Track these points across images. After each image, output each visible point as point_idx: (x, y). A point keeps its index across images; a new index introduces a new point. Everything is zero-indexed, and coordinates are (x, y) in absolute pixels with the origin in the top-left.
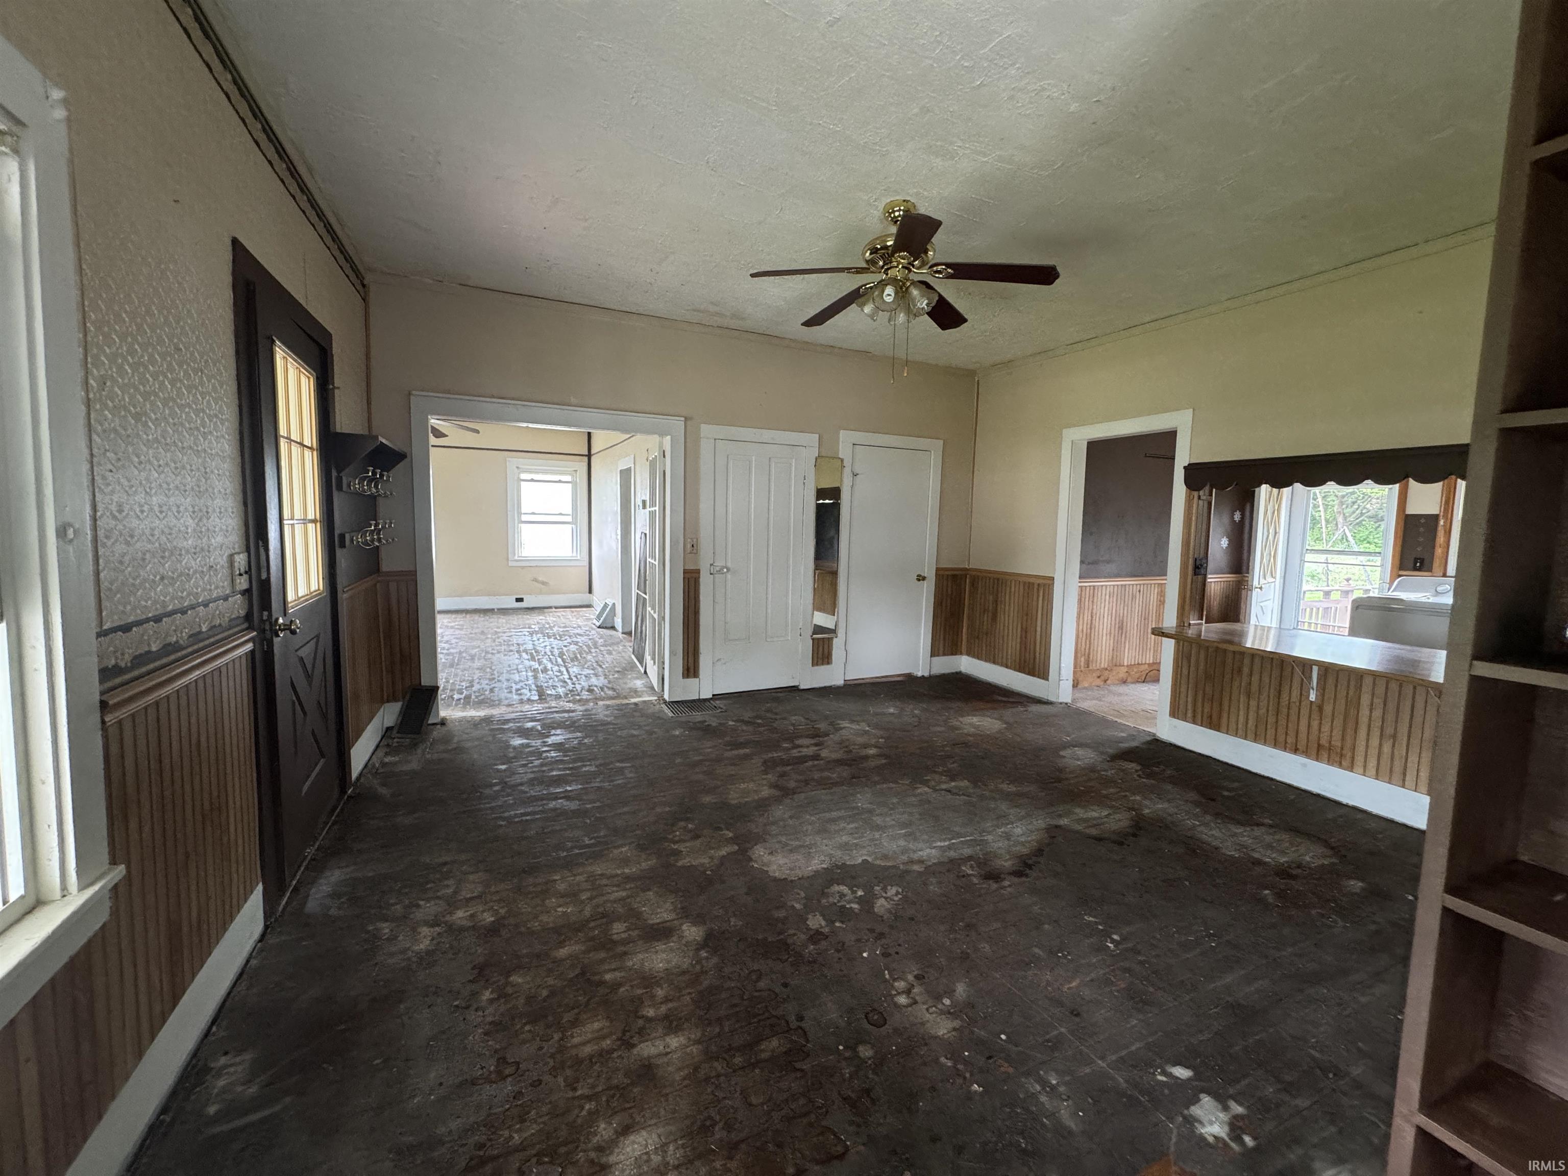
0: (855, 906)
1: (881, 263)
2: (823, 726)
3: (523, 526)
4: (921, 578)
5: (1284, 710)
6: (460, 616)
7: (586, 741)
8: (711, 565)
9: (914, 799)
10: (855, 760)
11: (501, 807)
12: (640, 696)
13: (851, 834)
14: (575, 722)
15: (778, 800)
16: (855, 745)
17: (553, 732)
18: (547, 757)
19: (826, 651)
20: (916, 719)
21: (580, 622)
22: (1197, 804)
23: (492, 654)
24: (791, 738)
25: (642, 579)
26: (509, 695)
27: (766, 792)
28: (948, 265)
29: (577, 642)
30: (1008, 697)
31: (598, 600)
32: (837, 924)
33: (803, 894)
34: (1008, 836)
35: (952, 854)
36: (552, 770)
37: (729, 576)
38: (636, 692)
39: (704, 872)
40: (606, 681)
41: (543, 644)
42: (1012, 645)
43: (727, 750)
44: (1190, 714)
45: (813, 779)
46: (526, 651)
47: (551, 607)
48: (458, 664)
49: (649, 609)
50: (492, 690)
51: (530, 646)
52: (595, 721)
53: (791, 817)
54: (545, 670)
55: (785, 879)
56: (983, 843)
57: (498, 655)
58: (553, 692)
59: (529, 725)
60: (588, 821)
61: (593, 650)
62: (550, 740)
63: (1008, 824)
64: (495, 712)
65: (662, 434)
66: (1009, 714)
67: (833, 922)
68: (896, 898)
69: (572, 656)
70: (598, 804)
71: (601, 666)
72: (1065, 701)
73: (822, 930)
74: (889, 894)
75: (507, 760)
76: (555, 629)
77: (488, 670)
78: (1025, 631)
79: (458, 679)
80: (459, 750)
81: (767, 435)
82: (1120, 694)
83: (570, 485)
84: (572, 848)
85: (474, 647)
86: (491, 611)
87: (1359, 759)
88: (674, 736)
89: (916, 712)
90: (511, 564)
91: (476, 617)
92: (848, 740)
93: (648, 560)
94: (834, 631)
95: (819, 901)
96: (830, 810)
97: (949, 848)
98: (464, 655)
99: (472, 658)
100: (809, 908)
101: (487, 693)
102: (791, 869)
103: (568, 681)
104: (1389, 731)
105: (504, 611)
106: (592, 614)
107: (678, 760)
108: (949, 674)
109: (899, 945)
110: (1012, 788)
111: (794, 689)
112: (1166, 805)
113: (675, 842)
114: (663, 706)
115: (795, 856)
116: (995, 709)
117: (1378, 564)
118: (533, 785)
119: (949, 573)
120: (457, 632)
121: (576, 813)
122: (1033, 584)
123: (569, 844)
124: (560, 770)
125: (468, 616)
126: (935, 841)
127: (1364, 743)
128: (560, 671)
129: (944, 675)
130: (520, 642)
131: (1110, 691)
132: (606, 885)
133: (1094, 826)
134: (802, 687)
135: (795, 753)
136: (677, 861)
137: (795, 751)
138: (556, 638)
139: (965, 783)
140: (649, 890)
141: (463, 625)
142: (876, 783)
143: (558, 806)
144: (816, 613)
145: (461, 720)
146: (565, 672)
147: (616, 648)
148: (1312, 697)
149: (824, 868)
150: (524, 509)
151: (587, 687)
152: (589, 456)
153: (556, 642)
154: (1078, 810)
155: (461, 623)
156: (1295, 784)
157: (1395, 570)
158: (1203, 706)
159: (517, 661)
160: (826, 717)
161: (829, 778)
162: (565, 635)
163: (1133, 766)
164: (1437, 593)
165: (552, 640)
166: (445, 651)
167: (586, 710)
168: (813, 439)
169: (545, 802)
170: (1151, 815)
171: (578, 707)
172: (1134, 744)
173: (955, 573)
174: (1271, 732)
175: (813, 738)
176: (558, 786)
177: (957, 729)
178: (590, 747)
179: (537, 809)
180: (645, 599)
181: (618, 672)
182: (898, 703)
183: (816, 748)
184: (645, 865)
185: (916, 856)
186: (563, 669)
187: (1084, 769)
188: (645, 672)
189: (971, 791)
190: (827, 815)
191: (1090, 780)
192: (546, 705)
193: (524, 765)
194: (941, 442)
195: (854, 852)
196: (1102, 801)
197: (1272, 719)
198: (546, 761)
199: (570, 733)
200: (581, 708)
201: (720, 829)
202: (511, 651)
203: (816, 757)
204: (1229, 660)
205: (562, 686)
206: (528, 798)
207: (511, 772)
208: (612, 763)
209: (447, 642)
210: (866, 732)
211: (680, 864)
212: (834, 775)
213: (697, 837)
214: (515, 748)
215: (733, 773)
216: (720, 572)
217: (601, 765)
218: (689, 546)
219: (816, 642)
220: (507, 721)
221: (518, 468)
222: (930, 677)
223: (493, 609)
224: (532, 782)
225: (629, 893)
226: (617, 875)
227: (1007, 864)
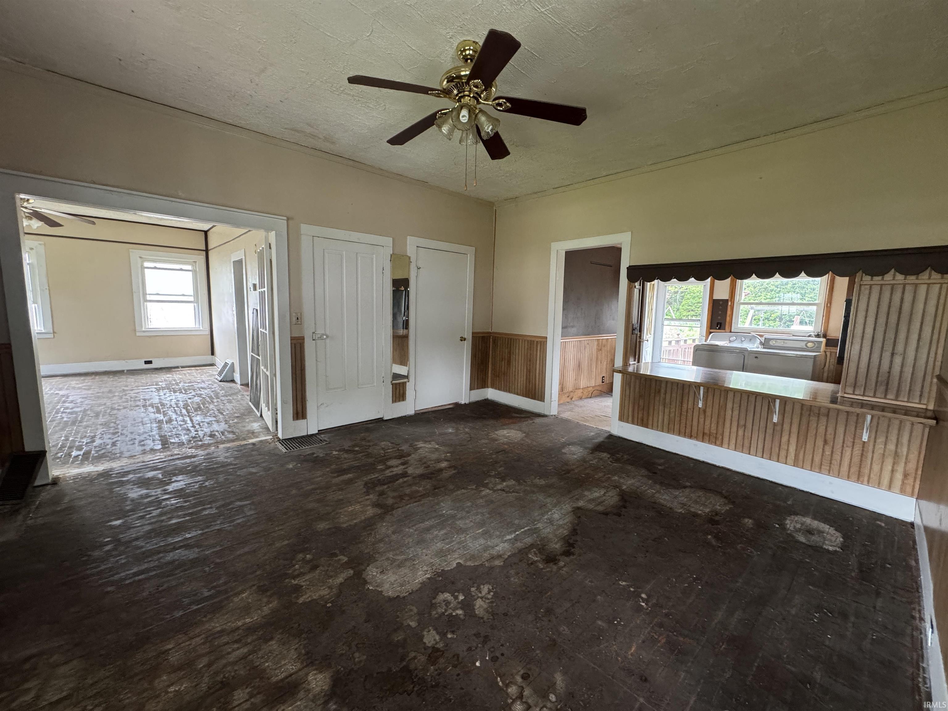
0: (460, 612)
1: (455, 92)
2: (405, 447)
3: (149, 304)
4: (463, 339)
5: (684, 413)
6: (89, 378)
7: (207, 484)
8: (314, 333)
9: (481, 500)
10: (434, 474)
11: (111, 569)
12: (257, 437)
13: (443, 540)
14: (197, 466)
15: (381, 517)
16: (430, 461)
17: (174, 479)
18: (167, 505)
19: (402, 392)
20: (467, 435)
21: (204, 378)
22: (649, 478)
23: (118, 410)
24: (384, 460)
25: (256, 345)
26: (131, 447)
27: (370, 512)
28: (509, 99)
29: (201, 394)
30: (521, 414)
31: (220, 360)
32: (449, 636)
33: (415, 610)
34: (551, 522)
35: (519, 545)
36: (170, 518)
37: (328, 341)
38: (253, 433)
39: (325, 606)
40: (227, 426)
41: (170, 398)
42: (521, 380)
43: (335, 477)
44: (630, 419)
45: (406, 494)
46: (152, 405)
47: (177, 367)
48: (80, 422)
49: (262, 368)
50: (114, 444)
51: (156, 400)
52: (216, 463)
53: (394, 533)
54: (170, 421)
55: (398, 596)
56: (535, 531)
57: (123, 411)
58: (177, 440)
59: (150, 474)
60: (207, 569)
61: (215, 401)
62: (170, 488)
63: (548, 512)
64: (116, 465)
65: (268, 230)
66: (525, 425)
67: (445, 634)
68: (490, 597)
69: (195, 406)
70: (218, 548)
71: (222, 414)
72: (554, 414)
73: (437, 646)
74: (484, 593)
75: (122, 514)
76: (181, 385)
77: (112, 425)
78: (529, 371)
79: (79, 436)
80: (70, 509)
81: (355, 236)
82: (581, 407)
83: (191, 273)
84: (190, 604)
85: (100, 405)
86: (121, 372)
87: (726, 440)
88: (288, 469)
89: (467, 430)
90: (138, 334)
91: (105, 378)
92: (425, 457)
93: (260, 330)
94: (407, 377)
95: (430, 614)
96: (423, 521)
97: (516, 539)
98: (89, 412)
99: (97, 415)
100: (422, 626)
101: (108, 447)
102: (402, 585)
103: (191, 429)
104: (742, 422)
105: (133, 372)
106: (214, 371)
107: (294, 492)
108: (481, 401)
109: (502, 645)
110: (542, 482)
111: (380, 421)
112: (633, 481)
113: (294, 578)
114: (277, 443)
115: (404, 571)
116: (515, 423)
117: (699, 326)
118: (150, 538)
119: (482, 335)
120: (84, 392)
121: (194, 562)
122: (534, 341)
123: (186, 601)
124: (179, 517)
125: (97, 377)
126: (504, 535)
127: (728, 430)
128: (184, 421)
129: (478, 401)
130: (147, 397)
131: (576, 405)
132: (228, 643)
133: (600, 504)
134: (385, 418)
135: (388, 473)
136: (297, 598)
137: (388, 471)
138: (181, 392)
139: (512, 482)
140: (272, 639)
141: (90, 386)
142: (453, 491)
143: (176, 557)
144: (394, 365)
145: (75, 478)
146: (189, 422)
147: (235, 397)
148: (700, 405)
149: (428, 578)
150: (148, 291)
151: (209, 433)
152: (207, 251)
153: (182, 395)
154: (586, 493)
155: (89, 384)
156: (691, 456)
157: (709, 328)
158: (638, 413)
159: (143, 415)
160: (406, 441)
161: (418, 492)
162: (190, 389)
163: (605, 455)
164: (730, 341)
165: (177, 394)
166: (68, 411)
167: (207, 455)
168: (389, 241)
169: (161, 555)
170: (627, 490)
171: (200, 452)
172: (600, 439)
173: (483, 335)
174: (677, 427)
175: (400, 458)
176: (178, 534)
177: (496, 440)
178: (212, 489)
179: (152, 565)
180: (258, 360)
181: (237, 417)
182: (454, 425)
183: (403, 467)
184: (266, 610)
185: (494, 552)
186: (188, 419)
187: (578, 461)
188: (261, 416)
189: (518, 488)
190: (422, 525)
191: (586, 468)
192: (169, 453)
193: (142, 517)
194: (474, 248)
195: (449, 556)
196: (598, 484)
197: (677, 419)
198: (165, 509)
199: (191, 478)
200: (202, 453)
201: (335, 555)
202: (137, 406)
203: (404, 474)
205: (185, 434)
206: (144, 553)
207: (127, 527)
208: (232, 503)
209: (72, 402)
210: (437, 449)
211: (301, 600)
212: (421, 489)
213: (314, 568)
214: (133, 500)
215: (341, 497)
216: (321, 338)
217: (223, 506)
218: (294, 319)
219: (394, 385)
220: (128, 473)
221: (140, 257)
222: (470, 404)
223: (123, 371)
224: (148, 535)
225: (250, 647)
226: (238, 628)
227: (556, 546)
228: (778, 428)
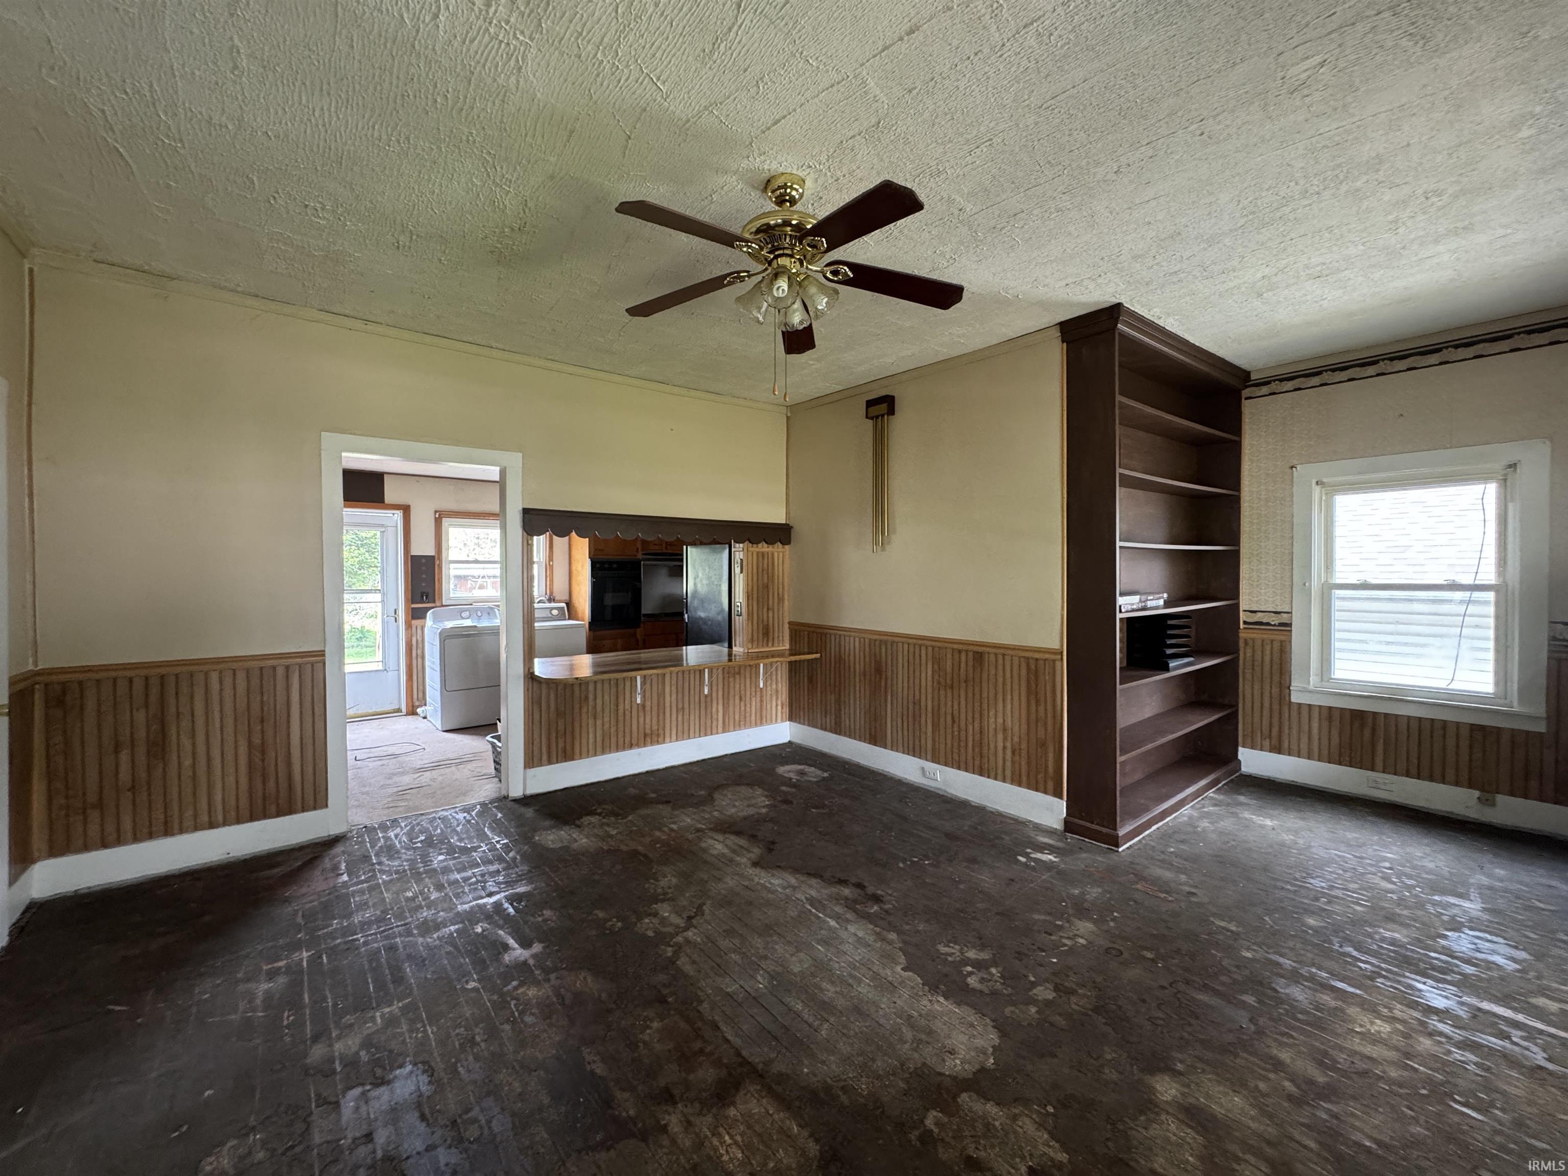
0: (993, 971)
5: (621, 718)
13: (849, 985)
33: (1010, 1008)
34: (791, 887)
35: (850, 917)
39: (1055, 1115)
44: (545, 757)
55: (994, 1027)
63: (765, 886)
67: (1032, 982)
68: (957, 947)
87: (667, 733)
95: (1010, 995)
100: (1031, 1001)
102: (971, 1026)
104: (680, 705)
115: (939, 1026)
119: (19, 687)
122: (273, 667)
127: (669, 721)
148: (639, 701)
154: (715, 852)
157: (409, 603)
158: (556, 746)
163: (591, 818)
173: (23, 685)
174: (614, 740)
185: (870, 938)
195: (892, 980)
196: (687, 841)
197: (613, 730)
204: (577, 692)
227: (847, 890)
228: (709, 699)
